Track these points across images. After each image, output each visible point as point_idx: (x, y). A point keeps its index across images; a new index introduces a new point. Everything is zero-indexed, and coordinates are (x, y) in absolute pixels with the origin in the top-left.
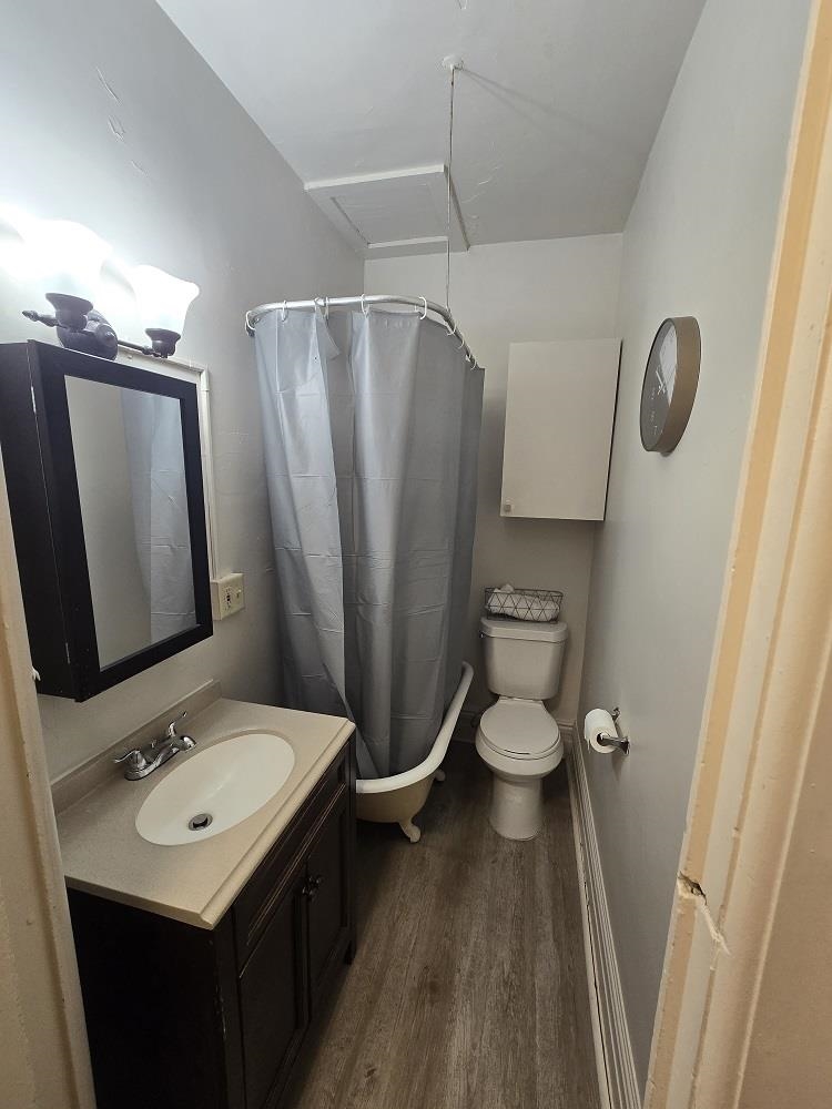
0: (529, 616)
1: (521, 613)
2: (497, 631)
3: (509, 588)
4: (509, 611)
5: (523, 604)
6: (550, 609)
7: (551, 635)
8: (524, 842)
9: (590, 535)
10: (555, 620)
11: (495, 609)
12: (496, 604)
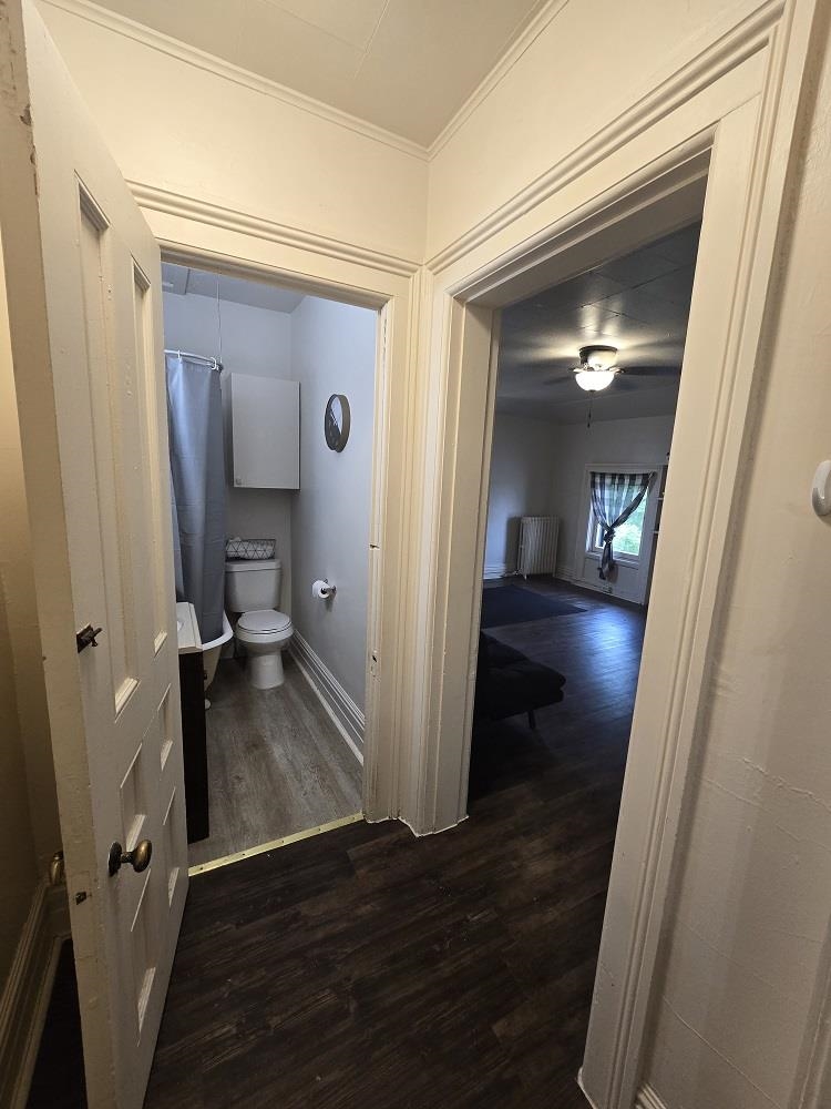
0: (256, 556)
1: (251, 554)
2: (236, 567)
3: (238, 539)
4: (241, 554)
5: (251, 548)
6: (269, 550)
7: (273, 565)
8: (278, 687)
9: (290, 499)
10: (272, 558)
11: (232, 554)
12: (231, 551)
